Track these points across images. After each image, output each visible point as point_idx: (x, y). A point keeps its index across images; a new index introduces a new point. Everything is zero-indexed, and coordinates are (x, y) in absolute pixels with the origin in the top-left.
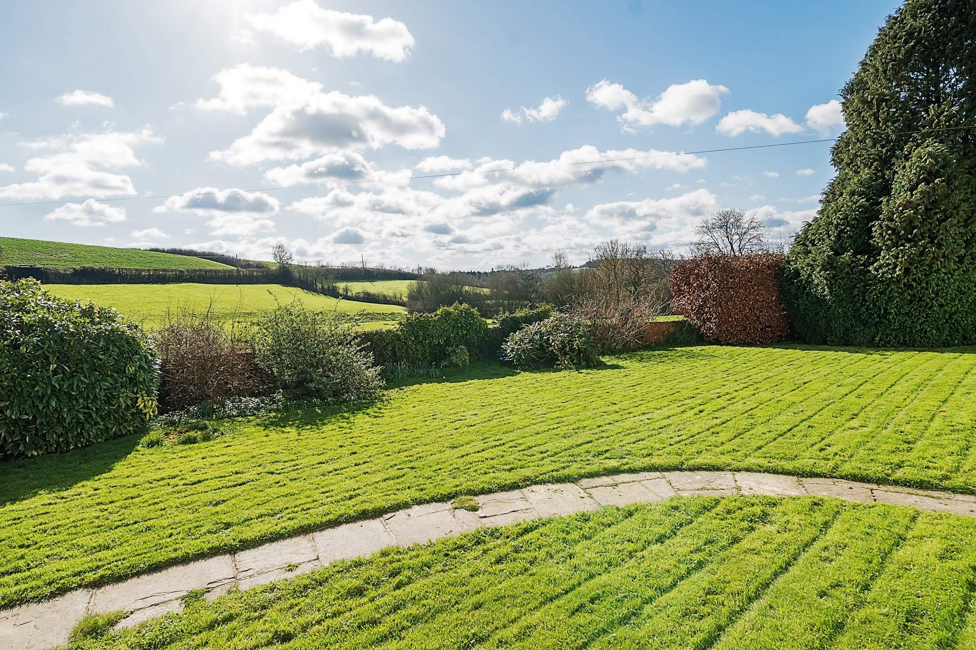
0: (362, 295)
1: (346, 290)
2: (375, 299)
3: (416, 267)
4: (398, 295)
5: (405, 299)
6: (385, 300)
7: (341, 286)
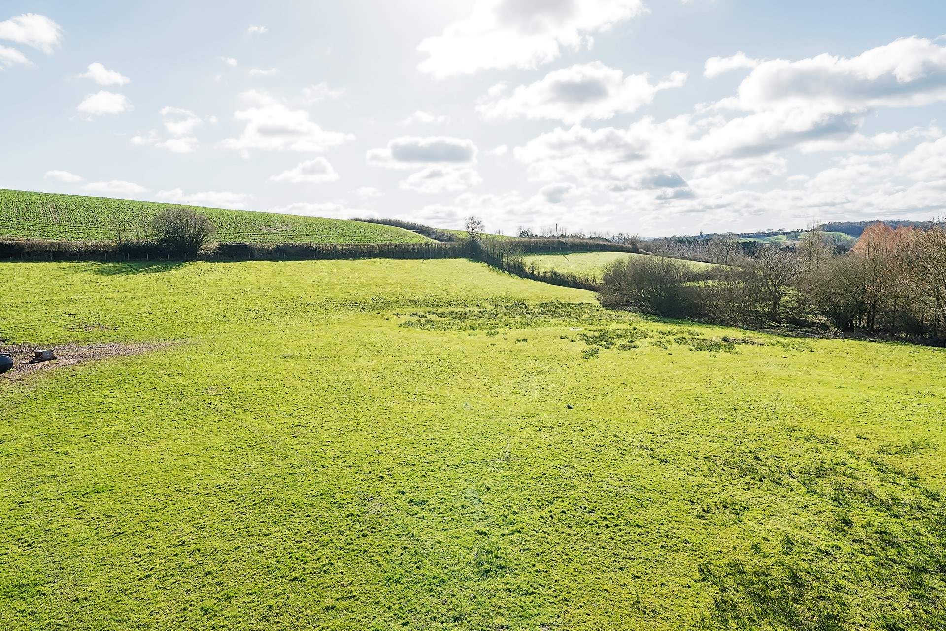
0: (549, 275)
1: (533, 268)
2: (563, 280)
3: (616, 234)
4: (591, 277)
5: (598, 281)
6: (575, 283)
7: (528, 261)
